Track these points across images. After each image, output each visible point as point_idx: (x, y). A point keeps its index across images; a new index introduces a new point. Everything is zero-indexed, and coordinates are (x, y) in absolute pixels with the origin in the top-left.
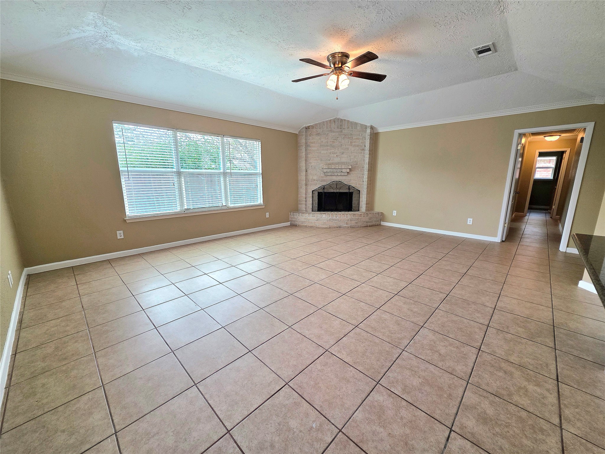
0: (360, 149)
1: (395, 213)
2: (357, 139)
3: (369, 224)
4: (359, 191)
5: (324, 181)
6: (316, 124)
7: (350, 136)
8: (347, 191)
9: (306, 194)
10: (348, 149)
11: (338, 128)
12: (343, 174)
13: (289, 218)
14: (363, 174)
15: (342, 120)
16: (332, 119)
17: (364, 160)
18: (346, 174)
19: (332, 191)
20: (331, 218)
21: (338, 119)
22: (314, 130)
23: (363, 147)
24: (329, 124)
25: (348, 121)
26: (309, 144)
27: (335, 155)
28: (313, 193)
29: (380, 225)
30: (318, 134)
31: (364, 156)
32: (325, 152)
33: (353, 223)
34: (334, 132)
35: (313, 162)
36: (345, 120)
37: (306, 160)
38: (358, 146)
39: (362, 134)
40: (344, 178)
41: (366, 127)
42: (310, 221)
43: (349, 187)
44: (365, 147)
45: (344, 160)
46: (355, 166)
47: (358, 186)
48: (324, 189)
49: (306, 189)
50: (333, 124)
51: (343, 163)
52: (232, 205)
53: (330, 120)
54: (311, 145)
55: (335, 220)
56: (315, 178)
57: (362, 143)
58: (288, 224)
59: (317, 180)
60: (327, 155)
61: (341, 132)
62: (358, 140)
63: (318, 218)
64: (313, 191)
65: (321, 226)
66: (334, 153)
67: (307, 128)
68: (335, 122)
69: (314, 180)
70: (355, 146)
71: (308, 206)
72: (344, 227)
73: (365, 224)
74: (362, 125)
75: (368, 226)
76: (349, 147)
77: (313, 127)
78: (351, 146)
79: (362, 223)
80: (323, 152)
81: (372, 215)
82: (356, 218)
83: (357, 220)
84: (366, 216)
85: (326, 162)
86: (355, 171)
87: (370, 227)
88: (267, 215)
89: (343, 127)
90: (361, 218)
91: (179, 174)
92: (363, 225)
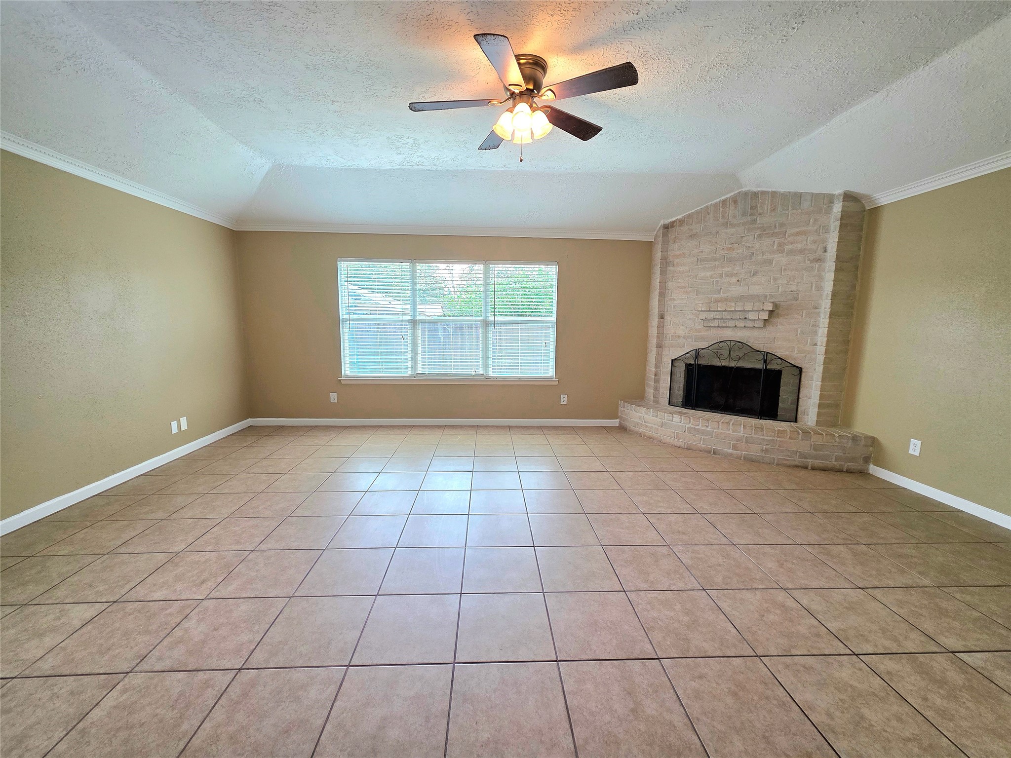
0: (809, 260)
1: (915, 447)
2: (798, 234)
3: (811, 462)
4: (800, 370)
5: (703, 338)
6: (690, 216)
7: (776, 231)
8: (759, 365)
9: (657, 367)
10: (770, 262)
11: (744, 214)
12: (750, 324)
13: (618, 413)
14: (816, 326)
15: (755, 195)
16: (728, 196)
17: (819, 288)
18: (761, 324)
19: (716, 362)
20: (693, 427)
21: (746, 194)
22: (685, 228)
23: (820, 252)
24: (721, 209)
25: (774, 194)
26: (670, 259)
27: (734, 280)
28: (676, 364)
29: (863, 473)
30: (692, 236)
31: (821, 278)
32: (708, 274)
33: (754, 450)
34: (733, 226)
35: (677, 297)
36: (763, 193)
37: (662, 295)
38: (801, 251)
39: (816, 220)
40: (756, 333)
41: (830, 199)
42: (648, 425)
43: (767, 357)
44: (825, 251)
45: (756, 290)
46: (789, 302)
47: (796, 354)
48: (696, 357)
49: (659, 356)
50: (732, 208)
51: (754, 298)
52: (496, 375)
53: (724, 201)
54: (676, 261)
55: (704, 433)
56: (681, 332)
57: (815, 242)
58: (615, 422)
59: (684, 338)
60: (712, 280)
61: (755, 221)
62: (801, 238)
63: (663, 421)
64: (673, 361)
65: (669, 440)
66: (731, 275)
67: (666, 227)
68: (735, 202)
69: (679, 337)
70: (792, 252)
71: (661, 392)
72: (727, 456)
73: (797, 460)
74: (815, 197)
75: (809, 467)
76: (773, 256)
77: (681, 222)
78: (779, 255)
79: (786, 456)
80: (702, 274)
81: (824, 440)
82: (764, 439)
83: (767, 445)
84: (802, 440)
85: (709, 296)
86: (786, 317)
87: (812, 472)
88: (564, 399)
89: (760, 211)
90: (781, 441)
91: (414, 323)
92: (787, 460)
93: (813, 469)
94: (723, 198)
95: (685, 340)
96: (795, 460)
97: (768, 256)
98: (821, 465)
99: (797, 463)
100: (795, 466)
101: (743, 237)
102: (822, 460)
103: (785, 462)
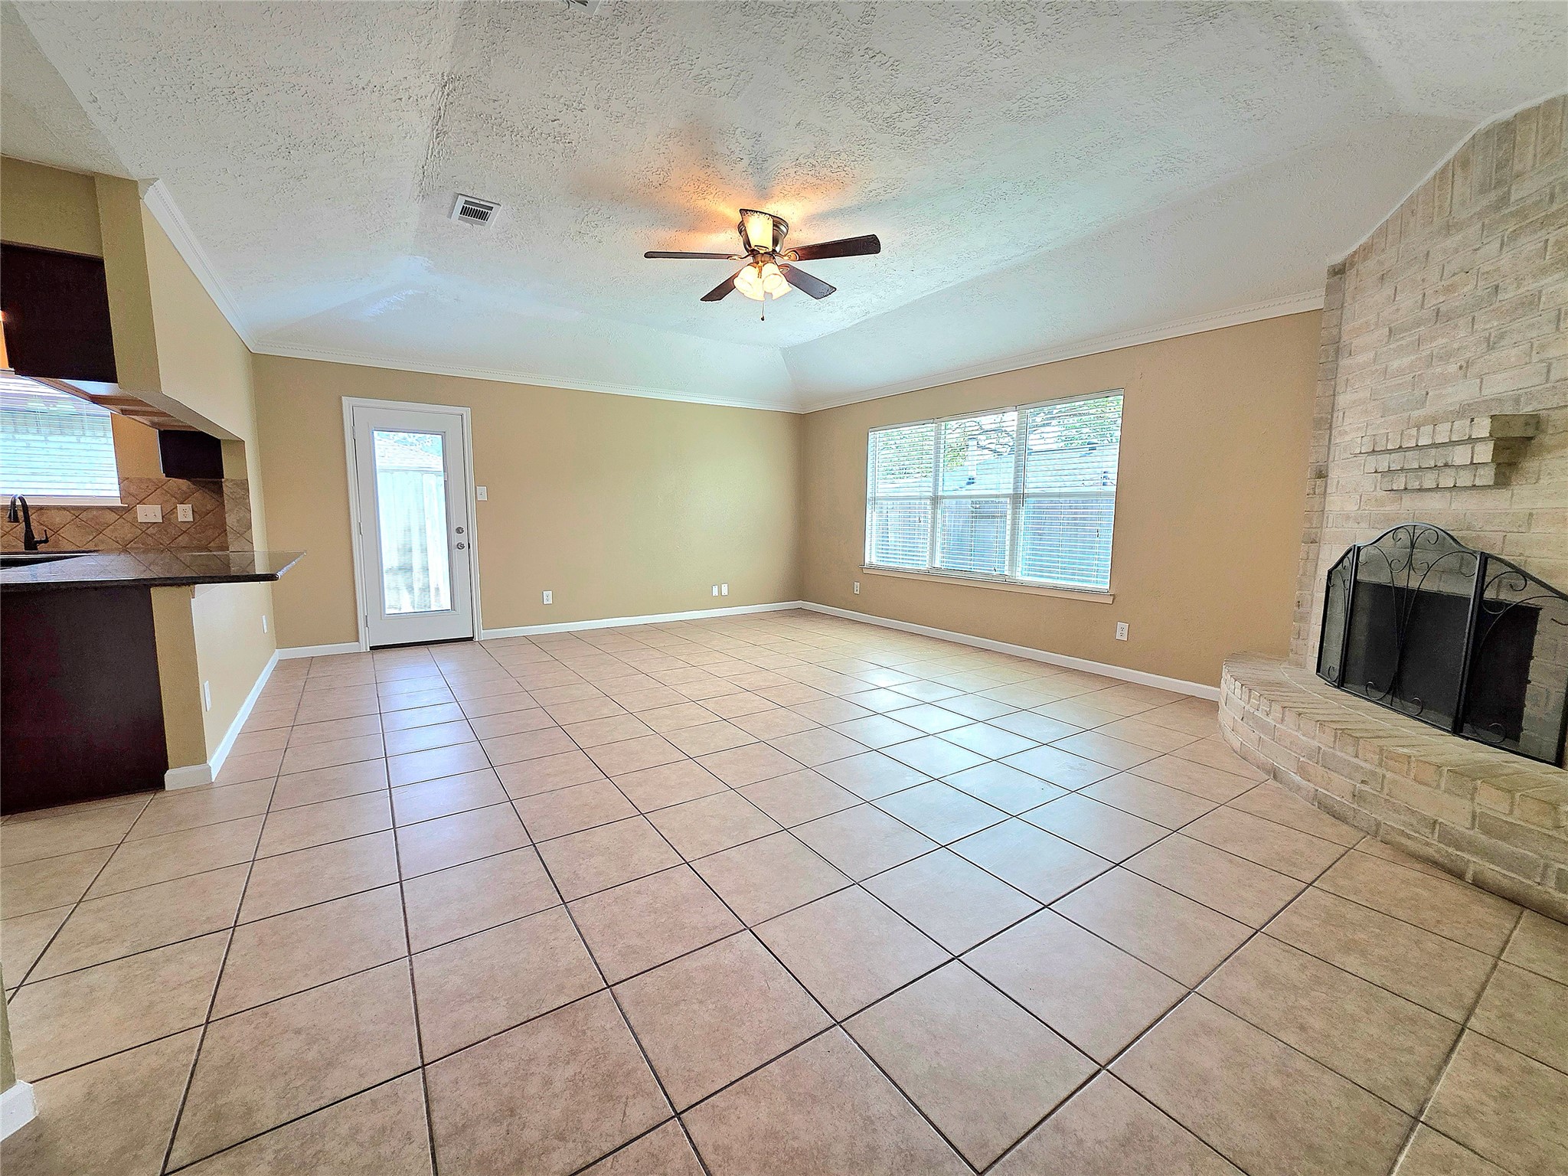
3: (1475, 865)
5: (1369, 521)
6: (1381, 231)
7: (1554, 209)
8: (1467, 589)
10: (1534, 300)
11: (1483, 189)
16: (1452, 153)
18: (1488, 478)
21: (1487, 134)
22: (1371, 263)
24: (1438, 193)
26: (1345, 340)
27: (1453, 367)
28: (1336, 579)
30: (1384, 278)
32: (1406, 361)
34: (1459, 227)
40: (1489, 503)
48: (1355, 565)
50: (1459, 181)
54: (1354, 342)
58: (1216, 694)
60: (1411, 376)
61: (1505, 199)
64: (1331, 568)
66: (1446, 356)
67: (1338, 271)
68: (1466, 163)
69: (1348, 518)
71: (1311, 643)
73: (1435, 848)
75: (1469, 877)
76: (1542, 283)
77: (1366, 251)
78: (1556, 276)
79: (1404, 823)
80: (1395, 364)
81: (1517, 812)
82: (1358, 768)
83: (1363, 782)
84: (1447, 791)
85: (1406, 415)
86: (1559, 453)
87: (1473, 893)
88: (1122, 631)
89: (1518, 167)
90: (1394, 782)
91: (935, 500)
92: (1409, 837)
93: (1480, 885)
94: (1440, 164)
95: (1356, 525)
96: (1427, 844)
97: (1530, 286)
98: (1506, 883)
99: (1430, 851)
100: (1432, 862)
101: (1475, 250)
102: (1510, 868)
103: (1404, 840)
